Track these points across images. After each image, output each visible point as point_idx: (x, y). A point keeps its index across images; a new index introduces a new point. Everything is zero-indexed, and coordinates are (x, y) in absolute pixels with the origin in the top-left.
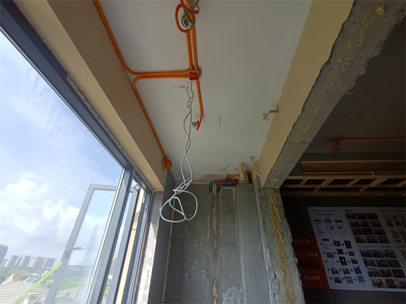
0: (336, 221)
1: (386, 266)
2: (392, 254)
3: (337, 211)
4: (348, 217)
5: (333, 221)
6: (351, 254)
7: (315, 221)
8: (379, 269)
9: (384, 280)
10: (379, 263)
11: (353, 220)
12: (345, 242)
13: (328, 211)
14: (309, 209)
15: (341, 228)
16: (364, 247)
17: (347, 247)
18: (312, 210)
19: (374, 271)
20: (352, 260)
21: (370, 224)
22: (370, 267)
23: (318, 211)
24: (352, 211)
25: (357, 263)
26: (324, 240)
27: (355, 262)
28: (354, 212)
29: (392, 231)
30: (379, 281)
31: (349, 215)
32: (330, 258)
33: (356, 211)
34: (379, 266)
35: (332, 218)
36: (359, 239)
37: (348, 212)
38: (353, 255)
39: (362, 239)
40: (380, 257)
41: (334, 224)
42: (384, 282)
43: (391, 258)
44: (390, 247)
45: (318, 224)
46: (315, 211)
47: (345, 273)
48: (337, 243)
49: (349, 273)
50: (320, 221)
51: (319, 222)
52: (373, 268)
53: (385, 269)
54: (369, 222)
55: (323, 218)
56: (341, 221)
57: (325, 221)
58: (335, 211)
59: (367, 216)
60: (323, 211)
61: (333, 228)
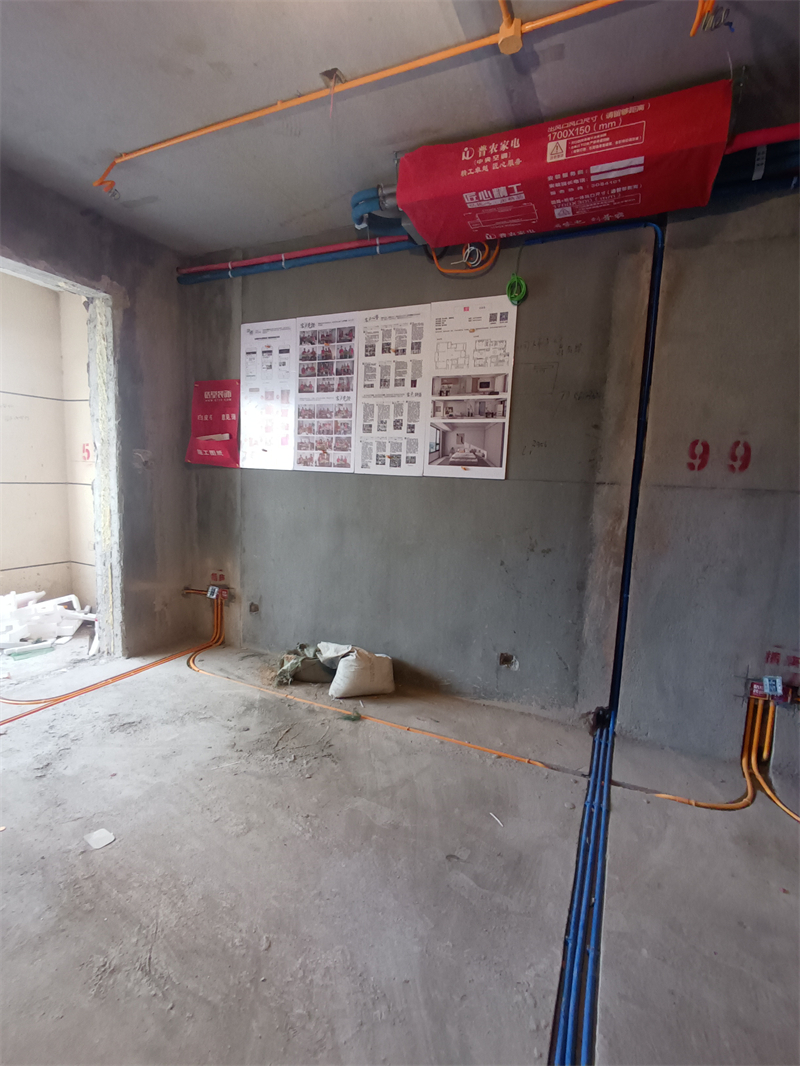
0: (281, 352)
1: (329, 432)
2: (347, 411)
3: (288, 328)
4: (303, 340)
5: (276, 352)
6: (285, 413)
7: (248, 353)
8: (317, 437)
9: (316, 454)
10: (320, 427)
11: (308, 347)
12: (282, 392)
13: (272, 330)
14: (245, 327)
15: (284, 364)
16: (308, 400)
18: (248, 330)
19: (307, 441)
21: (335, 353)
22: (304, 434)
23: (257, 332)
24: (313, 324)
25: (288, 429)
26: (251, 390)
28: (317, 328)
29: (367, 367)
30: (309, 457)
31: (306, 335)
33: (320, 324)
34: (319, 433)
35: (276, 346)
36: (305, 386)
37: (307, 329)
38: (286, 416)
39: (310, 386)
40: (327, 417)
41: (276, 357)
42: (316, 458)
43: (344, 417)
44: (349, 398)
45: (250, 359)
46: (251, 332)
48: (269, 395)
50: (255, 353)
51: (253, 355)
52: (309, 435)
53: (325, 437)
54: (335, 348)
55: (260, 347)
56: (287, 351)
57: (264, 352)
58: (285, 329)
59: (336, 335)
60: (265, 331)
61: (270, 367)
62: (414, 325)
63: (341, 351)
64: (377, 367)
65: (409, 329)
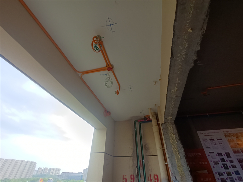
0: (218, 139)
3: (218, 132)
4: (226, 136)
5: (216, 140)
6: (231, 161)
7: (203, 140)
11: (229, 138)
12: (226, 153)
13: (211, 133)
14: (199, 132)
15: (222, 144)
16: (240, 156)
17: (228, 157)
20: (232, 166)
23: (204, 133)
24: (228, 132)
25: (236, 168)
26: (210, 153)
27: (234, 167)
31: (227, 135)
32: (216, 165)
33: (231, 131)
35: (215, 138)
36: (236, 151)
37: (226, 133)
38: (232, 162)
39: (238, 151)
41: (216, 141)
45: (205, 142)
46: (202, 134)
47: (228, 175)
48: (220, 154)
49: (231, 175)
55: (208, 138)
56: (221, 139)
57: (210, 140)
58: (216, 133)
60: (208, 133)
61: (216, 144)
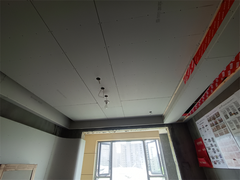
3: (204, 119)
5: (205, 127)
6: (216, 146)
7: (200, 129)
11: (211, 122)
12: (212, 138)
13: (202, 121)
15: (208, 129)
17: (213, 142)
18: (197, 123)
19: (227, 156)
20: (217, 150)
21: (218, 122)
24: (209, 115)
25: (219, 151)
26: (205, 140)
28: (210, 116)
29: (229, 122)
30: (231, 162)
31: (209, 119)
32: (210, 150)
33: (210, 115)
35: (204, 125)
39: (218, 134)
43: (233, 144)
48: (209, 140)
49: (218, 158)
55: (201, 126)
56: (207, 125)
59: (215, 116)
61: (206, 131)
62: (234, 103)
63: (219, 120)
64: (232, 121)
65: (233, 104)
